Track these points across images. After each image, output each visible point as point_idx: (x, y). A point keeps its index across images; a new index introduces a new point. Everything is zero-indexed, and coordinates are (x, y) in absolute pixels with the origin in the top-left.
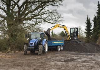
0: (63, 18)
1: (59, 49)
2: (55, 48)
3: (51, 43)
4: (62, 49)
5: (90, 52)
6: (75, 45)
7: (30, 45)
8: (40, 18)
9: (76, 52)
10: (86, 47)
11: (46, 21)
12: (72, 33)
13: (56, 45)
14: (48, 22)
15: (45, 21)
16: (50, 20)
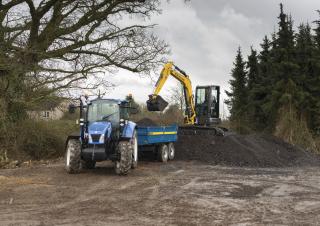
2: (154, 151)
3: (146, 136)
4: (172, 154)
5: (267, 164)
6: (213, 143)
7: (91, 141)
8: (94, 53)
10: (252, 150)
11: (116, 64)
12: (199, 102)
13: (157, 141)
14: (120, 66)
15: (112, 63)
16: (127, 59)
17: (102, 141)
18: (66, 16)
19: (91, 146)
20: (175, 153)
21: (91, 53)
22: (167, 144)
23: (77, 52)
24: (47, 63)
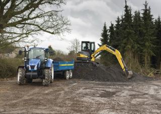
0: (70, 24)
1: (68, 77)
2: (62, 74)
3: (58, 66)
4: (71, 75)
6: (92, 70)
7: (30, 69)
8: (32, 24)
9: (96, 81)
11: (43, 30)
13: (64, 69)
14: (45, 31)
15: (41, 29)
16: (49, 27)
17: (35, 69)
18: (18, 5)
19: (30, 71)
20: (73, 75)
21: (30, 24)
22: (69, 70)
23: (23, 24)
24: (8, 29)
